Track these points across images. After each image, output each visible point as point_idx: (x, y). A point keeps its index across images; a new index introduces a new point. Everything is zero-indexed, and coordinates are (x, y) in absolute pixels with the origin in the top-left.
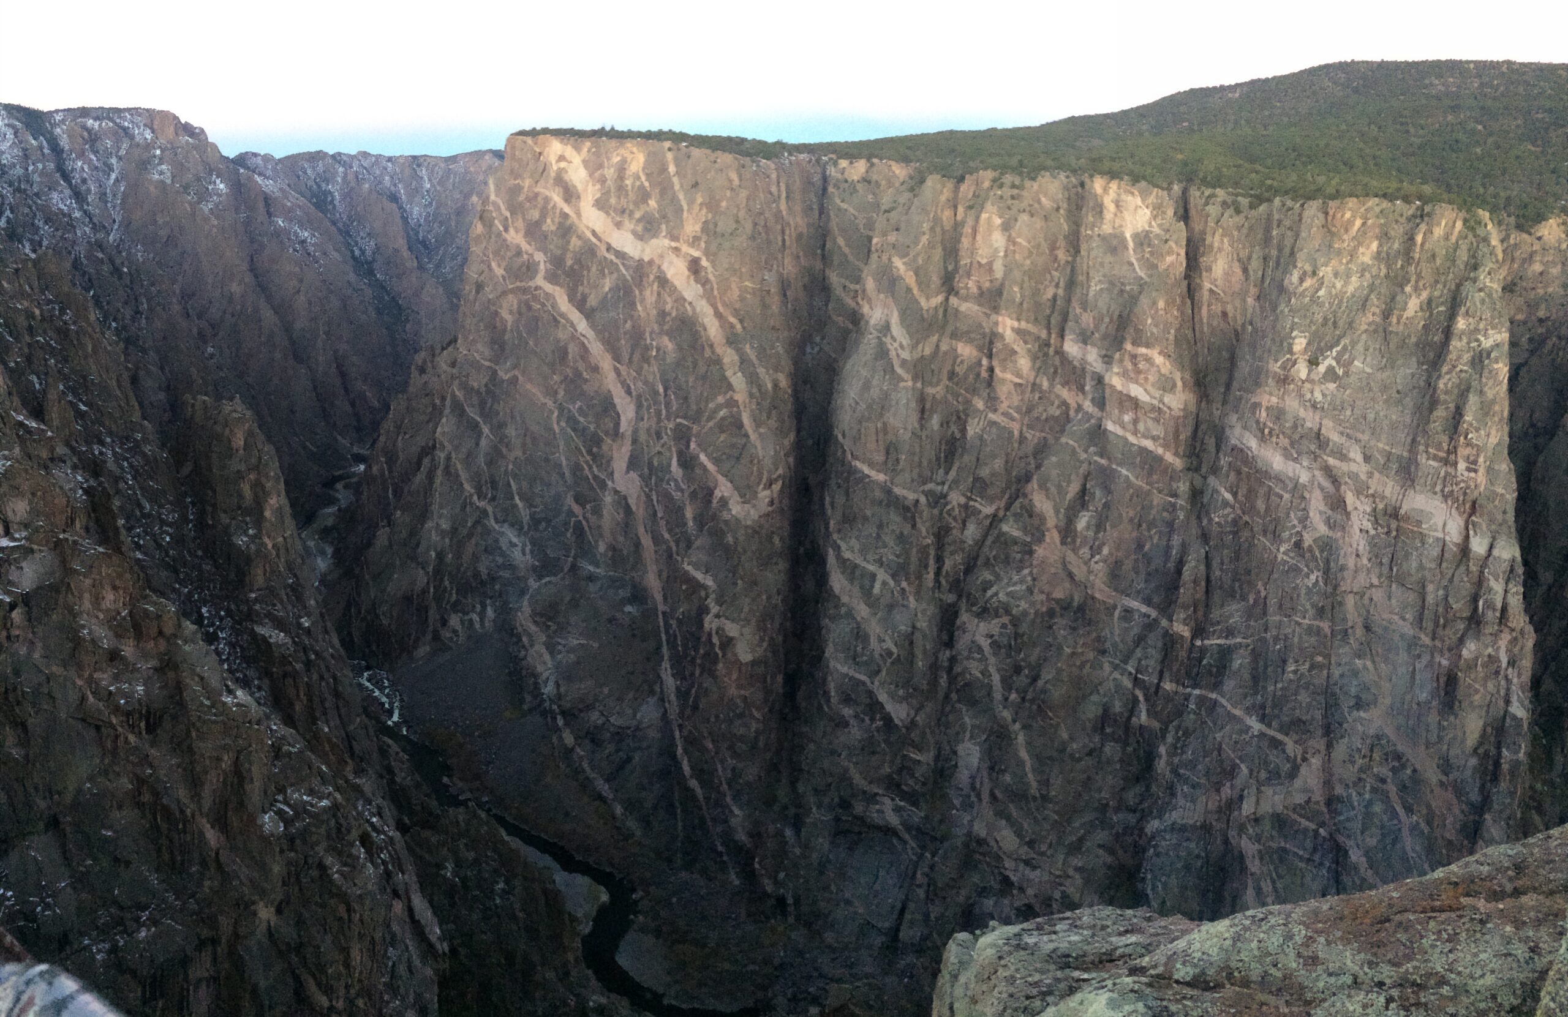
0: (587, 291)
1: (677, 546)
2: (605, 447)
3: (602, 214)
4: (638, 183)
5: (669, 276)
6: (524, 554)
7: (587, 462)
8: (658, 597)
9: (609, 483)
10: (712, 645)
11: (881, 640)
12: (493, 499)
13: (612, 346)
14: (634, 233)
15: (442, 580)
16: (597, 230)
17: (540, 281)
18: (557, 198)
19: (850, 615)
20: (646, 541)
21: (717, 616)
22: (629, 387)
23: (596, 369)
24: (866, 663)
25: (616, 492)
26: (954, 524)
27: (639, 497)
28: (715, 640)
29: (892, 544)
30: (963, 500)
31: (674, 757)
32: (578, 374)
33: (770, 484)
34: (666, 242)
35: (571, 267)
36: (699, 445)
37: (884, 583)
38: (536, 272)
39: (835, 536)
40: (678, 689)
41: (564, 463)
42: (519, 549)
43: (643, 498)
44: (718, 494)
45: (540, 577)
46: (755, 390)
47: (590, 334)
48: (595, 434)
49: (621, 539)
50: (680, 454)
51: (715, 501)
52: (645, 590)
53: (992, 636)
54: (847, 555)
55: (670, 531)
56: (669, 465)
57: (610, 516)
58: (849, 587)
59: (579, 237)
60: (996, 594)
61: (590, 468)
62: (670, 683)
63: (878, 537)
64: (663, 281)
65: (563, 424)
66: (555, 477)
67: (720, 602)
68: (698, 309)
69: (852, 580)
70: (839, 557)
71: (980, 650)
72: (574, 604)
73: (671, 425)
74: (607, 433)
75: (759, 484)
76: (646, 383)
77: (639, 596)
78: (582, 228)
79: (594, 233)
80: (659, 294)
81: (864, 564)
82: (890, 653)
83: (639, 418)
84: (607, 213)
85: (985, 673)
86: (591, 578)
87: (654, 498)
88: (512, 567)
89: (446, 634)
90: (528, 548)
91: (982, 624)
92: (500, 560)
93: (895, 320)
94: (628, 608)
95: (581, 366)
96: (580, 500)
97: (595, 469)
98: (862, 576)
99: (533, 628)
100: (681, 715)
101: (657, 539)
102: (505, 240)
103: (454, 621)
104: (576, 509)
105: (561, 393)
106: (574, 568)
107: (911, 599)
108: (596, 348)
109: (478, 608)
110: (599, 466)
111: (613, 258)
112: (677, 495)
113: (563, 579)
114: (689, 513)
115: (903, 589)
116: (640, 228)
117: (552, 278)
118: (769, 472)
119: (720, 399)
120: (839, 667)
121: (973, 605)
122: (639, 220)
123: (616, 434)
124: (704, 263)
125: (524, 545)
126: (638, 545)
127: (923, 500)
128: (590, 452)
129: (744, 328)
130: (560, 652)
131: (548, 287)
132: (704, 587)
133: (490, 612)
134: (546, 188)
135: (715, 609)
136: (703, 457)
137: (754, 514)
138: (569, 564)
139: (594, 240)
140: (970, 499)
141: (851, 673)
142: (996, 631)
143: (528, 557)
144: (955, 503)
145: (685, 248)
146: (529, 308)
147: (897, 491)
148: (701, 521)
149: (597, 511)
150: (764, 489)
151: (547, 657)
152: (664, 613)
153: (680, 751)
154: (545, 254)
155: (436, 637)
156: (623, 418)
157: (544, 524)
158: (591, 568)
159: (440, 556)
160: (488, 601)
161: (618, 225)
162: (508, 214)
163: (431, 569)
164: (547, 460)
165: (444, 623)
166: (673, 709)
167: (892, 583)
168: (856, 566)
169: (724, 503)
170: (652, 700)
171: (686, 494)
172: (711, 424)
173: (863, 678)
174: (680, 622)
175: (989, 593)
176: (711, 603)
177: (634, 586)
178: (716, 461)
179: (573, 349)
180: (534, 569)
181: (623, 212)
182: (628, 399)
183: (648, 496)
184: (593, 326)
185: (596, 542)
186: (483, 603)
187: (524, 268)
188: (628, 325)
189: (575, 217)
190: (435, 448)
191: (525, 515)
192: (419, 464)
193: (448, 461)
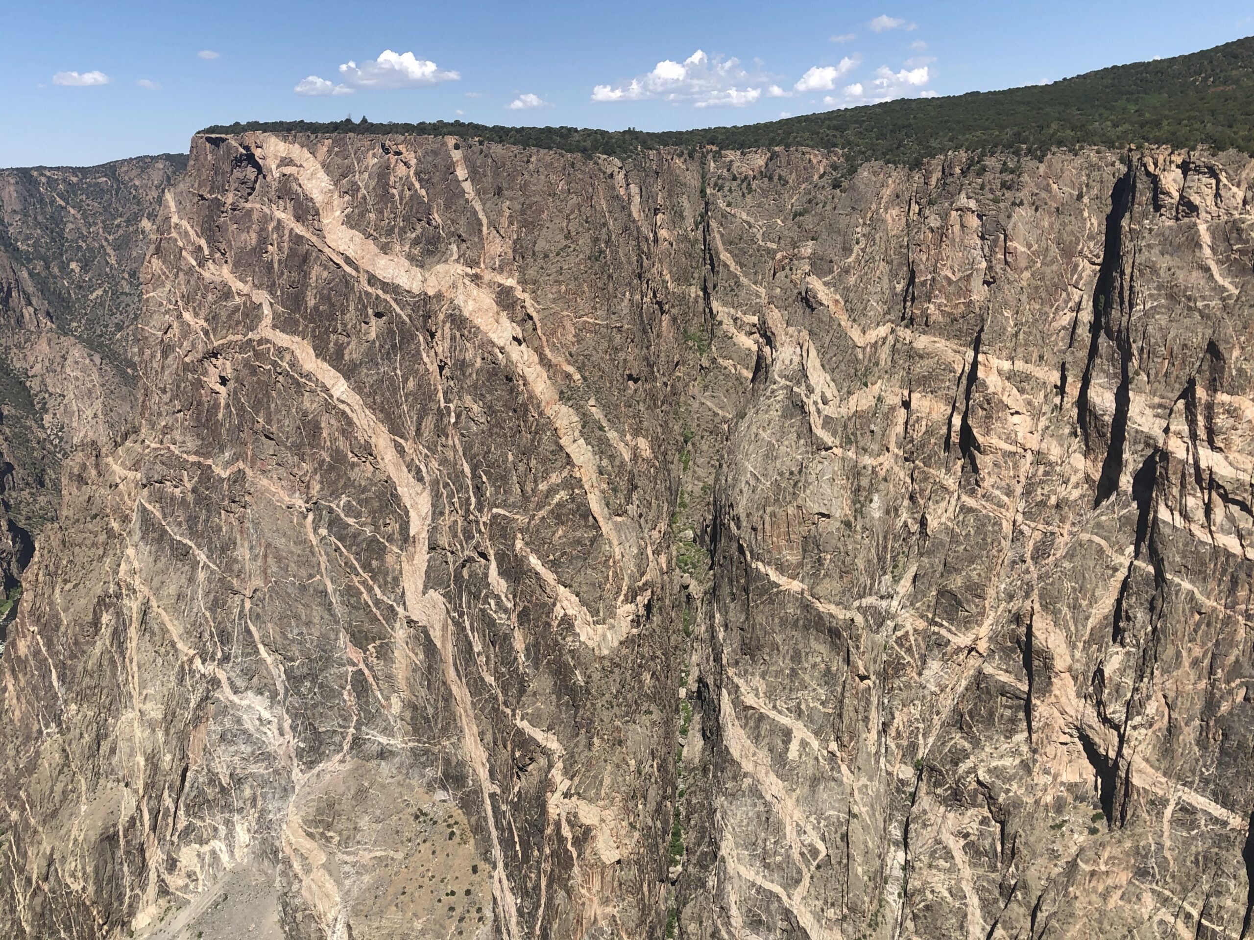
0: (343, 339)
1: (505, 694)
2: (390, 559)
3: (358, 236)
4: (408, 193)
5: (466, 313)
6: (282, 734)
7: (364, 583)
8: (483, 774)
9: (400, 610)
10: (561, 839)
11: (801, 831)
12: (226, 658)
13: (387, 414)
14: (411, 258)
15: (160, 797)
16: (350, 253)
17: (265, 330)
18: (281, 214)
19: (756, 792)
20: (460, 692)
21: (566, 795)
22: (419, 471)
23: (365, 448)
24: (779, 867)
25: (410, 622)
26: (908, 659)
27: (445, 628)
28: (566, 832)
29: (814, 684)
30: (921, 624)
32: (338, 457)
33: (632, 597)
34: (460, 269)
35: (316, 308)
36: (527, 544)
37: (804, 744)
38: (259, 318)
39: (731, 672)
40: (520, 911)
41: (330, 587)
42: (274, 727)
43: (451, 627)
44: (559, 612)
45: (311, 765)
46: (605, 462)
47: (355, 399)
48: (373, 540)
49: (423, 692)
50: (501, 558)
51: (555, 624)
52: (461, 764)
53: (966, 836)
54: (750, 700)
55: (493, 672)
56: (486, 575)
57: (404, 659)
58: (753, 748)
59: (325, 266)
60: (973, 770)
61: (370, 590)
62: (508, 903)
63: (794, 673)
64: (458, 321)
65: (323, 532)
66: (317, 612)
67: (569, 773)
68: (515, 356)
69: (757, 738)
70: (736, 703)
71: (949, 855)
72: (361, 795)
73: (485, 518)
74: (390, 539)
75: (618, 593)
76: (443, 462)
77: (454, 774)
78: (327, 250)
79: (348, 261)
80: (453, 338)
81: (773, 714)
82: (815, 852)
83: (437, 512)
84: (366, 233)
85: (957, 893)
86: (383, 754)
87: (467, 624)
88: (267, 757)
89: (175, 881)
90: (287, 723)
91: (951, 815)
92: (247, 749)
93: (813, 362)
94: (440, 795)
95: (342, 443)
96: (360, 639)
97: (377, 590)
98: (772, 732)
99: (306, 844)
101: (476, 686)
102: (200, 278)
103: (187, 856)
104: (354, 653)
105: (316, 488)
106: (357, 742)
107: (844, 768)
108: (364, 419)
109: (223, 830)
110: (383, 587)
111: (380, 292)
112: (500, 618)
113: (342, 761)
114: (519, 643)
115: (833, 754)
116: (416, 251)
117: (284, 324)
118: (630, 577)
119: (555, 478)
120: (742, 870)
121: (937, 784)
122: (416, 242)
123: (406, 539)
124: (519, 293)
125: (281, 719)
126: (448, 697)
127: (859, 619)
128: (366, 567)
129: (585, 379)
130: (347, 875)
131: (282, 339)
132: (546, 752)
133: (242, 835)
134: (263, 203)
135: (562, 783)
136: (534, 561)
137: (613, 639)
138: (349, 738)
139: (348, 269)
140: (932, 622)
141: (759, 881)
142: (973, 828)
143: (289, 736)
144: (909, 627)
145: (488, 276)
146: (254, 371)
147: (823, 607)
148: (534, 651)
149: (384, 652)
150: (626, 601)
151: (330, 885)
152: (492, 796)
154: (272, 293)
155: (164, 892)
156: (412, 513)
157: (308, 684)
158: (383, 740)
159: (152, 760)
160: (236, 817)
161: (385, 249)
162: (203, 243)
163: (140, 785)
164: (303, 588)
165: (172, 864)
167: (815, 744)
168: (762, 718)
169: (567, 623)
170: (484, 932)
171: (514, 617)
172: (542, 513)
173: (777, 889)
174: (516, 807)
175: (963, 767)
176: (556, 774)
177: (447, 762)
178: (554, 565)
179: (328, 422)
180: (300, 753)
181: (390, 232)
182: (419, 487)
183: (458, 624)
184: (358, 388)
185: (388, 698)
186: (228, 822)
187: (239, 316)
188: (411, 384)
189: (314, 239)
190: (119, 596)
191: (278, 674)
192: (96, 624)
193: (145, 612)
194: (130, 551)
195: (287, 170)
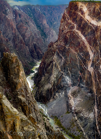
0: (85, 31)
2: (87, 62)
3: (89, 17)
4: (97, 11)
8: (95, 92)
9: (87, 69)
12: (64, 71)
13: (90, 43)
14: (96, 20)
15: (54, 87)
17: (75, 30)
18: (80, 13)
20: (94, 81)
22: (92, 51)
23: (86, 47)
25: (88, 71)
27: (93, 72)
31: (96, 125)
32: (82, 47)
35: (82, 27)
38: (74, 28)
40: (98, 111)
41: (78, 65)
42: (69, 81)
47: (85, 40)
48: (85, 59)
49: (89, 80)
52: (93, 90)
55: (98, 79)
57: (87, 76)
59: (84, 21)
61: (83, 66)
62: (96, 110)
65: (79, 57)
66: (76, 67)
72: (79, 92)
73: (100, 58)
74: (87, 59)
76: (96, 50)
77: (91, 92)
78: (85, 19)
79: (88, 20)
83: (94, 57)
84: (91, 17)
86: (82, 87)
88: (68, 84)
90: (71, 81)
92: (65, 83)
94: (89, 94)
95: (83, 46)
96: (81, 72)
99: (71, 96)
100: (98, 116)
101: (96, 81)
102: (68, 22)
103: (57, 94)
105: (79, 51)
106: (79, 85)
108: (86, 43)
110: (85, 66)
111: (91, 25)
112: (100, 72)
113: (77, 87)
117: (78, 29)
122: (98, 18)
123: (89, 60)
126: (92, 82)
128: (83, 63)
130: (76, 101)
131: (77, 31)
133: (63, 93)
134: (77, 12)
139: (87, 22)
149: (84, 74)
151: (73, 102)
152: (96, 96)
153: (97, 124)
154: (77, 24)
155: (54, 98)
156: (91, 56)
157: (74, 76)
158: (82, 85)
159: (54, 82)
161: (93, 19)
162: (69, 17)
163: (52, 85)
164: (75, 64)
165: (55, 95)
166: (96, 115)
170: (92, 113)
174: (99, 98)
177: (91, 90)
179: (81, 43)
180: (72, 85)
181: (94, 17)
182: (92, 53)
183: (95, 72)
185: (84, 80)
186: (62, 91)
187: (72, 27)
188: (93, 39)
189: (83, 17)
190: (53, 61)
191: (70, 74)
192: (50, 64)
193: (56, 64)
194: (55, 56)
195: (81, 7)
